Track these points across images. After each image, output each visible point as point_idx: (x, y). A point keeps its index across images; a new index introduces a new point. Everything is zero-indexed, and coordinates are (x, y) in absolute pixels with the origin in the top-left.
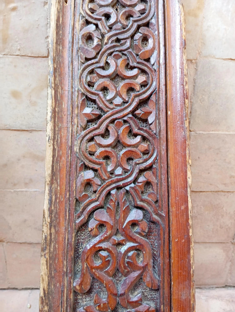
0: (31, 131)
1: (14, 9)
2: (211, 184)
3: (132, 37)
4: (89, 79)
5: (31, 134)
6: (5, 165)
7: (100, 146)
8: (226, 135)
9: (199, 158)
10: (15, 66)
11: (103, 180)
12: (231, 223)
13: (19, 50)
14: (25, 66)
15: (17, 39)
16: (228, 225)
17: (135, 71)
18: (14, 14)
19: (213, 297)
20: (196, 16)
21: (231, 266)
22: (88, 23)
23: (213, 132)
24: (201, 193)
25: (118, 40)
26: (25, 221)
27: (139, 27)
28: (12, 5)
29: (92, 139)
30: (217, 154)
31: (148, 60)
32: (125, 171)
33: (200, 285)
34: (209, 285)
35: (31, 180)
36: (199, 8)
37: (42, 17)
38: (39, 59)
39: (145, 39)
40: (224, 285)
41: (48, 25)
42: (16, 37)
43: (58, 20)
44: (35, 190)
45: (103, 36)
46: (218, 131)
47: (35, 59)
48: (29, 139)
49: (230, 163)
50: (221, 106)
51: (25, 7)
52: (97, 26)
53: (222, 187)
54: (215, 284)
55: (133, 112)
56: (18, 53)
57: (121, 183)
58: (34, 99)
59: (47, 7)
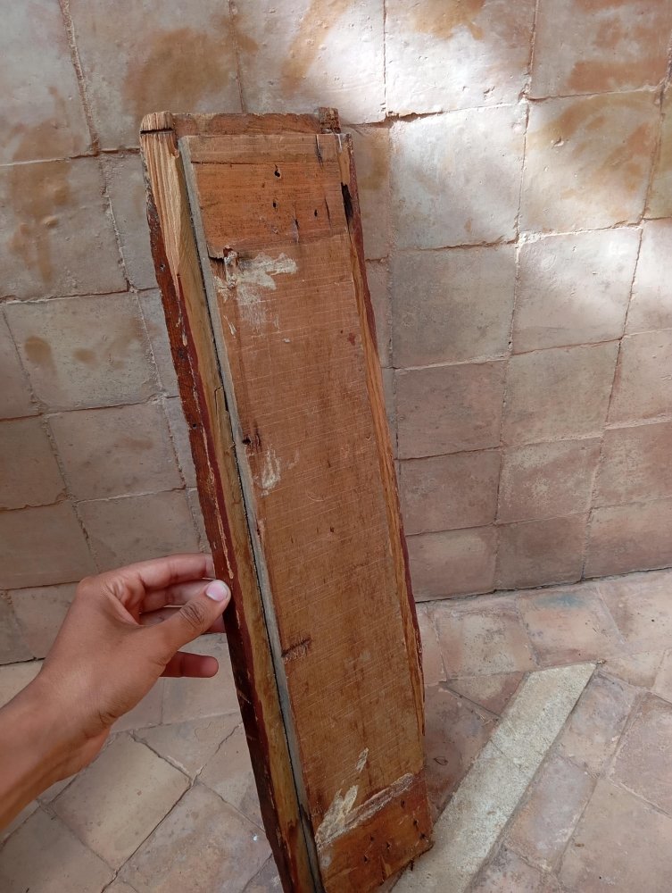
0: (121, 407)
1: (53, 225)
2: (443, 444)
5: (121, 411)
6: (88, 463)
8: (458, 366)
9: (416, 407)
10: (74, 313)
12: (488, 496)
13: (76, 287)
14: (91, 310)
15: (69, 272)
16: (482, 500)
18: (53, 232)
19: (472, 613)
21: (497, 560)
23: (435, 366)
24: (429, 460)
26: (138, 541)
28: (48, 220)
30: (447, 397)
33: (450, 594)
34: (465, 593)
35: (135, 479)
36: (379, 174)
37: (105, 229)
38: (113, 296)
40: (492, 590)
41: (119, 242)
42: (65, 268)
44: (146, 493)
46: (444, 361)
47: (107, 297)
48: (119, 419)
49: (470, 407)
50: (442, 324)
51: (71, 218)
53: (464, 446)
54: (475, 591)
56: (74, 292)
58: (117, 358)
59: (109, 212)
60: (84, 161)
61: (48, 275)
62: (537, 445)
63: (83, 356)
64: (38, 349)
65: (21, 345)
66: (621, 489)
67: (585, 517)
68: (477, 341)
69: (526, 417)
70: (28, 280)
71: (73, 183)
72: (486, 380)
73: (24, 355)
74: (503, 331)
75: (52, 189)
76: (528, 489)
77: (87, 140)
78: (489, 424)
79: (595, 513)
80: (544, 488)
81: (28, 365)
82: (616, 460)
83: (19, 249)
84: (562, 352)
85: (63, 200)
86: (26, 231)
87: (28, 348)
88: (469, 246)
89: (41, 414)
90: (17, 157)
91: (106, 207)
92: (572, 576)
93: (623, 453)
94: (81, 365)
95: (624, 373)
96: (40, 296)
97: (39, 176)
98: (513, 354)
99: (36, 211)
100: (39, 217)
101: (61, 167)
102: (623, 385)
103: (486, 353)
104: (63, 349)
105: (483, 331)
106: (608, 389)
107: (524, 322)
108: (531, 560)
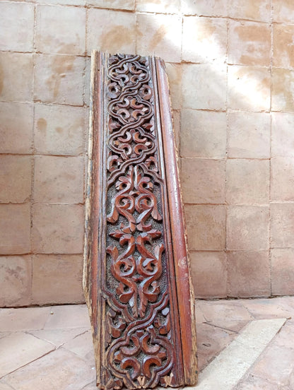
0: (67, 156)
1: (64, 76)
2: (200, 198)
3: (139, 89)
4: (113, 108)
5: (66, 159)
6: (45, 183)
7: (122, 142)
8: (206, 160)
9: (189, 177)
11: (124, 160)
12: (222, 232)
13: (64, 101)
14: (68, 111)
15: (64, 95)
16: (219, 234)
17: (141, 106)
18: (63, 79)
19: (217, 304)
20: (177, 84)
21: (228, 275)
22: (112, 82)
23: (197, 158)
24: (194, 206)
25: (130, 90)
27: (142, 84)
28: (62, 74)
29: (116, 139)
30: (202, 174)
31: (149, 100)
32: (138, 156)
34: (213, 296)
35: (63, 195)
36: (179, 80)
38: (77, 107)
39: (146, 91)
40: (226, 296)
42: (63, 93)
43: (95, 79)
44: (66, 203)
45: (121, 88)
46: (200, 156)
48: (65, 162)
50: (200, 139)
51: (70, 75)
52: (117, 83)
53: (209, 201)
55: (141, 126)
56: (63, 103)
57: (135, 162)
58: (71, 133)
59: (84, 76)
60: (81, 58)
61: (56, 95)
62: (241, 206)
63: (59, 130)
64: (42, 124)
65: (36, 121)
66: (282, 238)
67: (268, 253)
68: (213, 149)
69: (235, 190)
70: (48, 95)
71: (75, 64)
72: (218, 169)
73: (36, 125)
74: (224, 147)
75: (67, 64)
76: (240, 231)
77: (84, 51)
78: (220, 191)
79: (272, 251)
80: (246, 232)
81: (36, 130)
82: (277, 221)
83: (49, 83)
84: (247, 161)
85: (70, 69)
86: (53, 77)
87: (39, 123)
88: (210, 111)
89: (33, 154)
90: (59, 52)
91: (84, 74)
92: (266, 292)
93: (280, 217)
94: (57, 134)
95: (274, 175)
96: (50, 102)
97: (64, 60)
98: (228, 158)
99: (59, 71)
100: (60, 73)
101: (73, 58)
102: (274, 182)
103: (217, 155)
104: (51, 125)
105: (216, 145)
106: (268, 182)
107: (232, 145)
108: (244, 278)
